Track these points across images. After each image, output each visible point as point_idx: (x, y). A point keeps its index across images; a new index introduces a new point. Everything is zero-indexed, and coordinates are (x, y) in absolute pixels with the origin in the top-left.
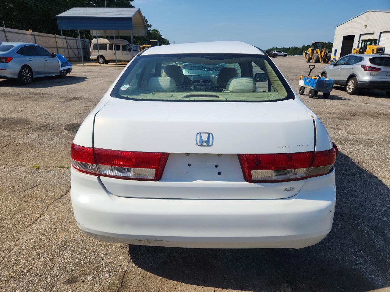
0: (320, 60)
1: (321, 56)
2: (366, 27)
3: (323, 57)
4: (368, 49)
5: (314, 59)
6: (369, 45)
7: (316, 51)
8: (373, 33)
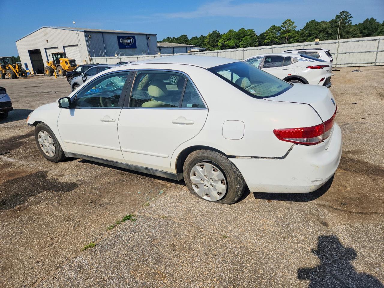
0: (18, 76)
1: (16, 71)
2: (48, 42)
3: (19, 72)
4: (61, 61)
5: (10, 74)
6: (60, 58)
7: (8, 67)
8: (57, 48)
